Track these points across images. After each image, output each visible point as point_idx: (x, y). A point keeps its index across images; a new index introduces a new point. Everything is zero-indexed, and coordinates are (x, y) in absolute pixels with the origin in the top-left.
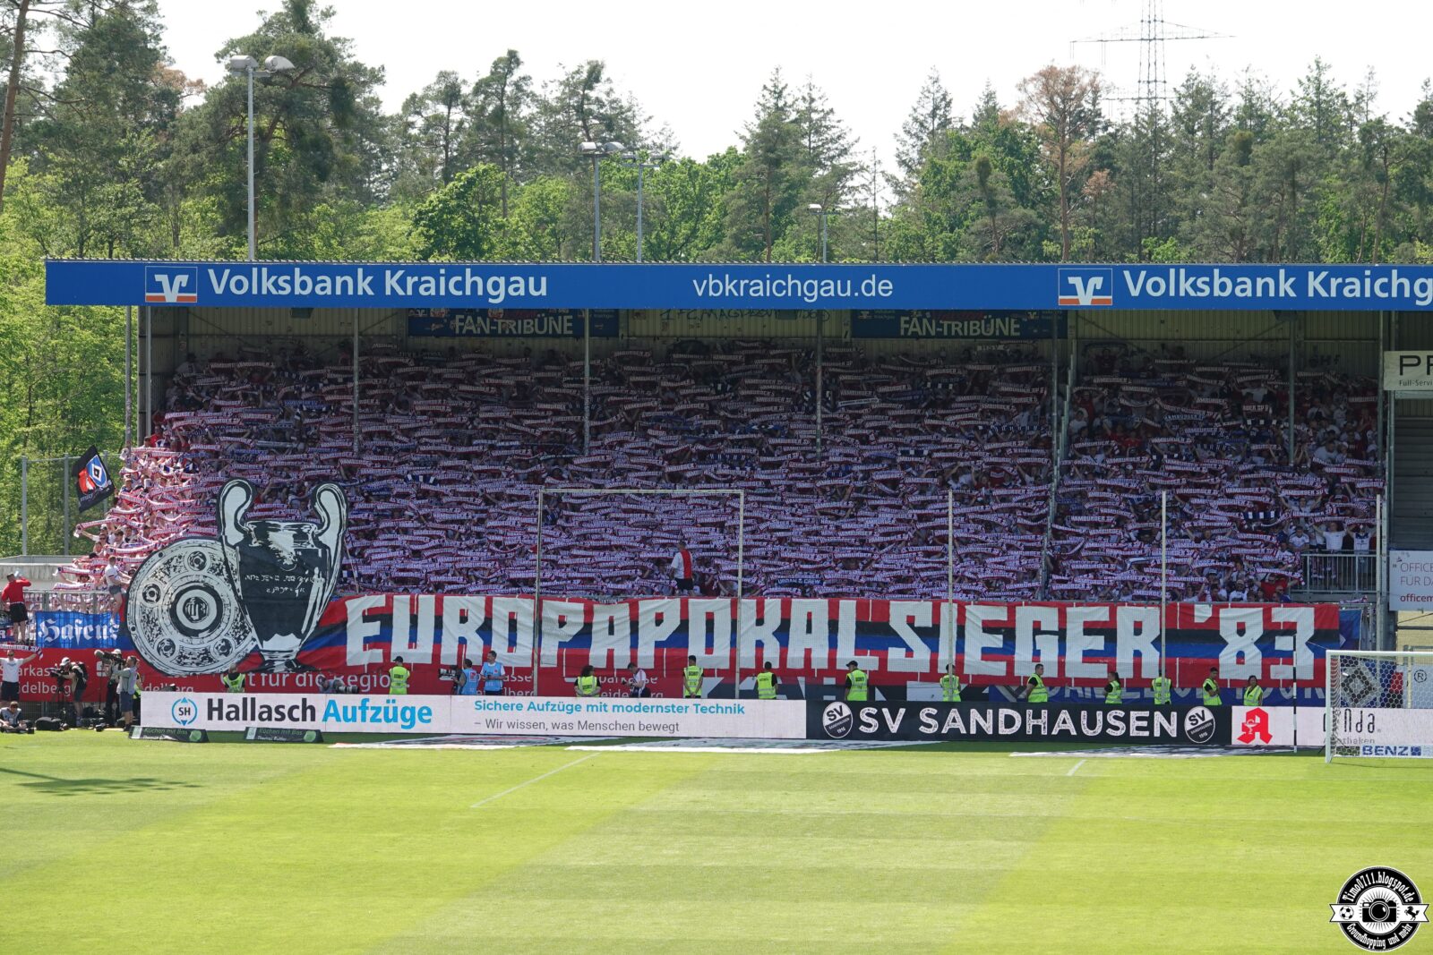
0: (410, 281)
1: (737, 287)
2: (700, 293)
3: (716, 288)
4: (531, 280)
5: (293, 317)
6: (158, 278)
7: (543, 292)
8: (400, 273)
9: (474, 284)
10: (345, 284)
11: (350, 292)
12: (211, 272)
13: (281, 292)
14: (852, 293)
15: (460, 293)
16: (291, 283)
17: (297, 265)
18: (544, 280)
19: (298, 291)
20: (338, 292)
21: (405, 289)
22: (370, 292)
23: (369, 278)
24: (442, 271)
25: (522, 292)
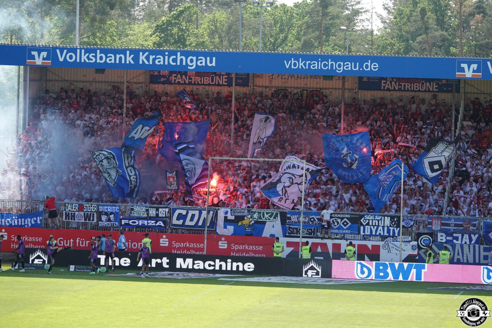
0: (151, 57)
1: (305, 64)
2: (287, 67)
3: (295, 65)
4: (208, 58)
5: (96, 73)
6: (33, 53)
7: (214, 64)
8: (147, 53)
9: (181, 60)
10: (121, 58)
11: (123, 62)
12: (58, 51)
13: (90, 61)
14: (359, 69)
15: (175, 64)
16: (95, 57)
17: (98, 49)
18: (214, 59)
19: (98, 61)
20: (117, 62)
21: (149, 61)
22: (132, 62)
23: (132, 56)
24: (167, 53)
25: (204, 64)
